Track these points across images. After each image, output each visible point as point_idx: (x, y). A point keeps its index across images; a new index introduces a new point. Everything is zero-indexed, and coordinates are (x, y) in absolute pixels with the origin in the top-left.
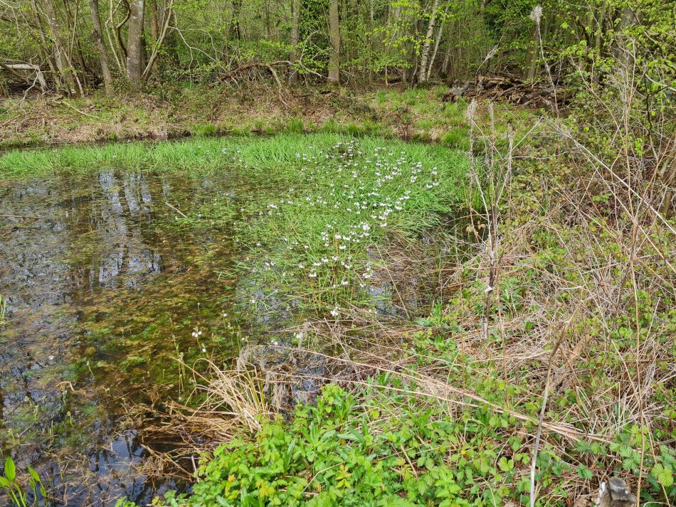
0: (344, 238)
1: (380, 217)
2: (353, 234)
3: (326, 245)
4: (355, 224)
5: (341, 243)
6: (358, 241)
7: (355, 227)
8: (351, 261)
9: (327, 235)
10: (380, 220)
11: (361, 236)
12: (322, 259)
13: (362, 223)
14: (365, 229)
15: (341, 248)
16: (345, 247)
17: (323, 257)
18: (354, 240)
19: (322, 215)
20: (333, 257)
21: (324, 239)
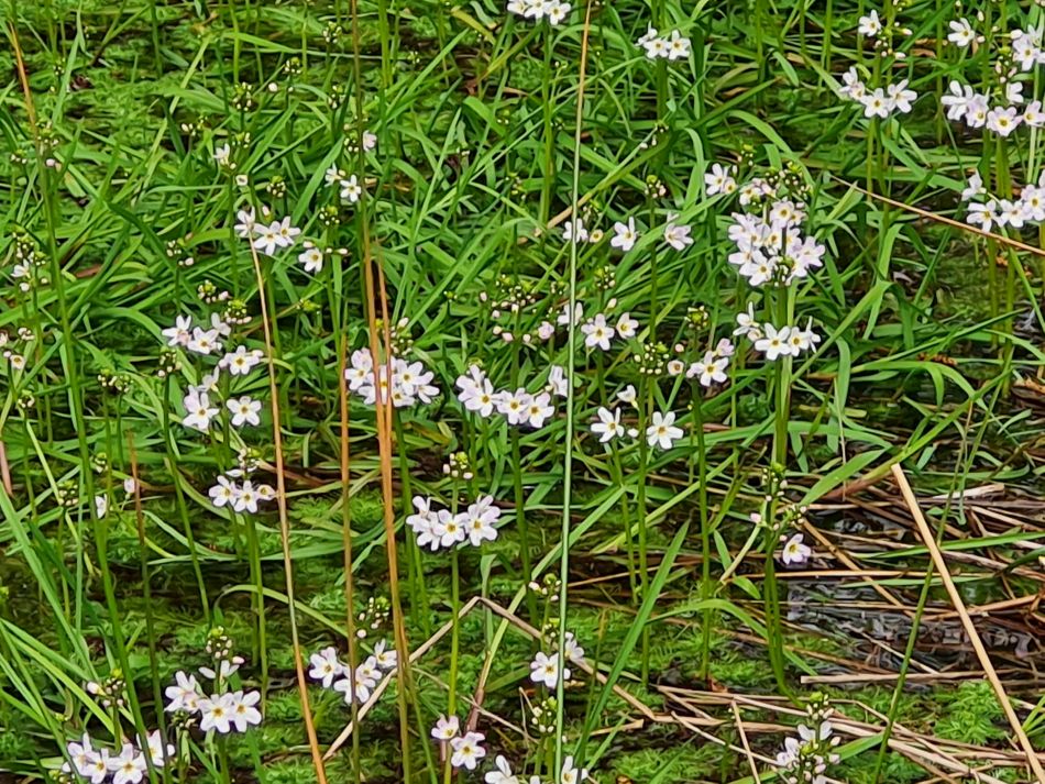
0: (476, 395)
1: (962, 103)
2: (598, 335)
3: (233, 497)
4: (626, 198)
5: (429, 465)
6: (664, 432)
7: (625, 237)
8: (575, 707)
9: (242, 362)
10: (965, 137)
11: (710, 370)
12: (183, 695)
13: (718, 181)
14: (757, 273)
15: (436, 528)
16: (481, 523)
17: (195, 661)
18: (607, 426)
19: (178, 90)
20: (325, 663)
21: (198, 414)
